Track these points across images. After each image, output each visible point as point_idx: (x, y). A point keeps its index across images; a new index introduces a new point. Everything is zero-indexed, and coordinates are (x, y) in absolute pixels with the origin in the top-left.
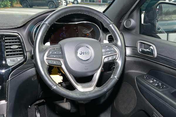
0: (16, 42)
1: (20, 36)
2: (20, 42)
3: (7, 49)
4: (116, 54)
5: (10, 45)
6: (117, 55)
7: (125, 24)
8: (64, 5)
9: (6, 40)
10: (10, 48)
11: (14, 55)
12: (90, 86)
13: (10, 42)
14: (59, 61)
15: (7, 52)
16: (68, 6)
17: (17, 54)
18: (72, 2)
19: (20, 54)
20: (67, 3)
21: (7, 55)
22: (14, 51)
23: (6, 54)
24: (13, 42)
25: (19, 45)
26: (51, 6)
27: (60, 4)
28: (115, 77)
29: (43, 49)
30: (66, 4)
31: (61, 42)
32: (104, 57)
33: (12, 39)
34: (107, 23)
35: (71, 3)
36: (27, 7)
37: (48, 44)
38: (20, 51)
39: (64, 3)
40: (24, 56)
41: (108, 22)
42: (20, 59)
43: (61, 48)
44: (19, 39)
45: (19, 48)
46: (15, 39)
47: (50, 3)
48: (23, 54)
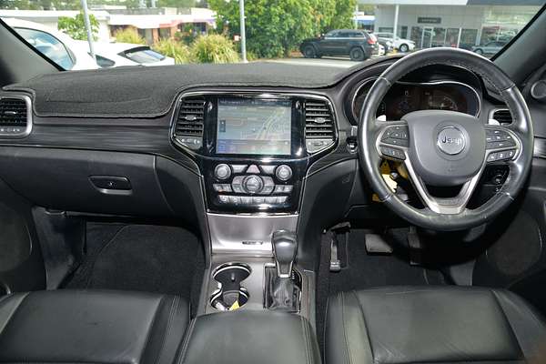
0: (322, 112)
1: (330, 103)
2: (329, 112)
3: (308, 122)
4: (515, 149)
5: (313, 117)
6: (517, 151)
7: (532, 90)
8: (380, 54)
9: (308, 107)
10: (313, 122)
11: (318, 134)
12: (456, 205)
13: (312, 112)
14: (402, 151)
15: (308, 128)
16: (389, 55)
17: (323, 134)
18: (396, 49)
19: (328, 134)
20: (386, 49)
21: (307, 134)
22: (318, 128)
23: (306, 131)
24: (318, 112)
25: (327, 118)
26: (356, 56)
27: (374, 52)
28: (508, 193)
29: (375, 126)
30: (383, 51)
31: (408, 117)
32: (488, 151)
33: (317, 107)
34: (502, 84)
35: (395, 51)
36: (311, 57)
37: (383, 118)
38: (328, 128)
39: (381, 51)
40: (334, 137)
41: (505, 84)
42: (327, 143)
43: (407, 127)
44: (328, 107)
45: (327, 123)
46: (322, 107)
47: (354, 49)
48: (333, 134)
